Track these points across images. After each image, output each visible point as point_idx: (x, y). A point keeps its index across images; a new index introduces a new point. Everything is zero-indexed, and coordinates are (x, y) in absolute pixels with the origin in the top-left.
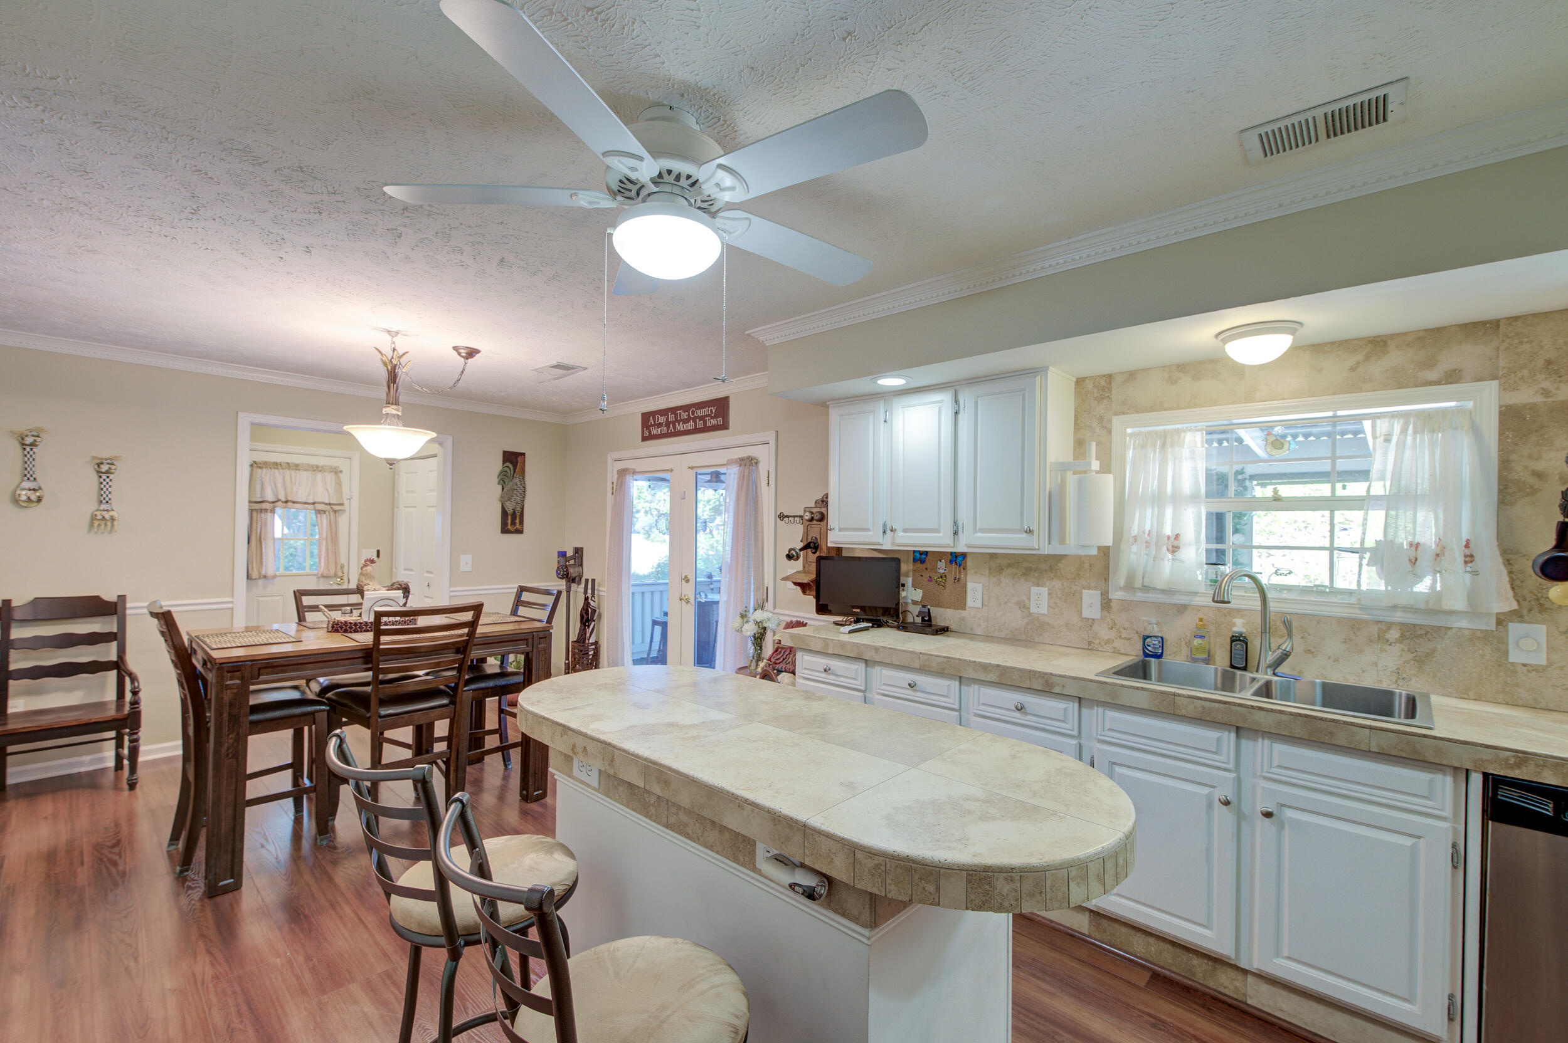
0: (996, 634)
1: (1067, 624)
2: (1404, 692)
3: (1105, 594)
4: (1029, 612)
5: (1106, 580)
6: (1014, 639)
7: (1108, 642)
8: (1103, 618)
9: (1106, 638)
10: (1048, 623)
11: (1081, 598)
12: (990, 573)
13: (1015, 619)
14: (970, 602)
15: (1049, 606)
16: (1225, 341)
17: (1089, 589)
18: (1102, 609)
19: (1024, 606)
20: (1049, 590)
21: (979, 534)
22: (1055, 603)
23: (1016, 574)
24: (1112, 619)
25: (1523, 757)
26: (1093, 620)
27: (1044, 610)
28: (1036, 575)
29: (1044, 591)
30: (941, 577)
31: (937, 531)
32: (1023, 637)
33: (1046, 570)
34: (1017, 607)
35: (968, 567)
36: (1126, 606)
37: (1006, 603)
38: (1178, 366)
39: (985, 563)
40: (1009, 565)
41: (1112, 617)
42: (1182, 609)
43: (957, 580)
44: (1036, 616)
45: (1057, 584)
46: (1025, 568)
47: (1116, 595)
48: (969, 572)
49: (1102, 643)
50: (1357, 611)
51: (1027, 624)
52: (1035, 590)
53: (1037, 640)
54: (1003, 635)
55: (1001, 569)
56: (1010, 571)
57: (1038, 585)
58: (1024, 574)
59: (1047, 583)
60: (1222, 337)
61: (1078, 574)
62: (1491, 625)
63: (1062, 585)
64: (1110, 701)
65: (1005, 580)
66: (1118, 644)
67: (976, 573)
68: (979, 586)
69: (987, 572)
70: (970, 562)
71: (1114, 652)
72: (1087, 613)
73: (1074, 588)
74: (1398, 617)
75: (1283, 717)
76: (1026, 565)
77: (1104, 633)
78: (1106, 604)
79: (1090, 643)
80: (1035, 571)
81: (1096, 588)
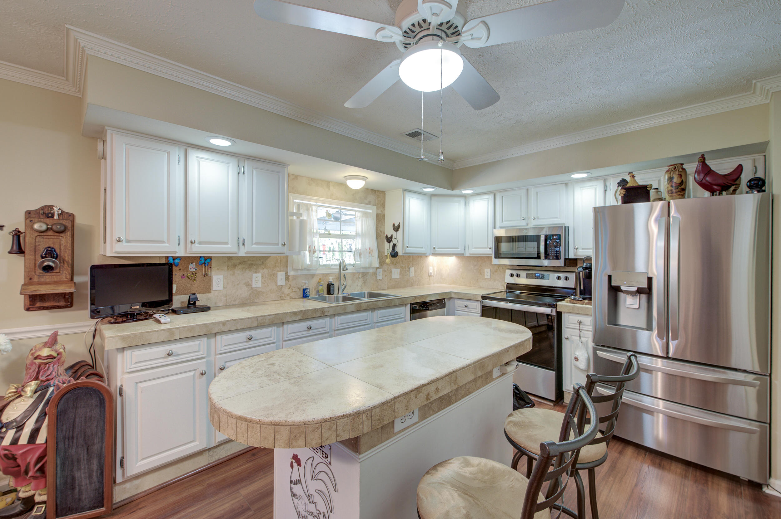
0: (232, 303)
1: (270, 290)
2: (367, 292)
3: (287, 273)
4: (252, 287)
5: (287, 267)
6: (243, 304)
7: (288, 295)
8: (286, 284)
9: (287, 293)
10: (261, 291)
11: (277, 277)
12: (228, 269)
13: (243, 292)
14: (214, 287)
15: (262, 283)
16: (347, 179)
17: (280, 272)
18: (286, 280)
19: (249, 285)
20: (262, 274)
21: (254, 246)
22: (265, 281)
23: (244, 268)
24: (290, 284)
25: (416, 297)
26: (282, 286)
27: (260, 285)
28: (255, 267)
29: (260, 275)
30: (193, 274)
31: (226, 243)
32: (248, 301)
33: (260, 265)
34: (245, 286)
35: (212, 266)
36: (295, 277)
37: (238, 285)
38: (312, 179)
39: (225, 263)
40: (240, 263)
41: (290, 283)
42: (313, 276)
43: (205, 275)
44: (255, 288)
45: (265, 271)
46: (249, 264)
47: (291, 273)
48: (213, 269)
49: (286, 296)
50: (354, 270)
51: (251, 294)
52: (255, 275)
53: (256, 301)
54: (236, 303)
55: (235, 266)
56: (240, 266)
57: (256, 272)
58: (248, 268)
59: (261, 271)
60: (346, 177)
61: (276, 265)
62: (374, 270)
63: (268, 271)
64: (344, 312)
65: (237, 271)
66: (292, 295)
67: (218, 269)
68: (221, 277)
69: (226, 268)
70: (213, 263)
71: (290, 299)
72: (280, 283)
73: (274, 272)
74: (361, 271)
75: (384, 301)
76: (250, 262)
77: (286, 291)
78: (287, 278)
79: (281, 297)
80: (254, 265)
81: (283, 271)
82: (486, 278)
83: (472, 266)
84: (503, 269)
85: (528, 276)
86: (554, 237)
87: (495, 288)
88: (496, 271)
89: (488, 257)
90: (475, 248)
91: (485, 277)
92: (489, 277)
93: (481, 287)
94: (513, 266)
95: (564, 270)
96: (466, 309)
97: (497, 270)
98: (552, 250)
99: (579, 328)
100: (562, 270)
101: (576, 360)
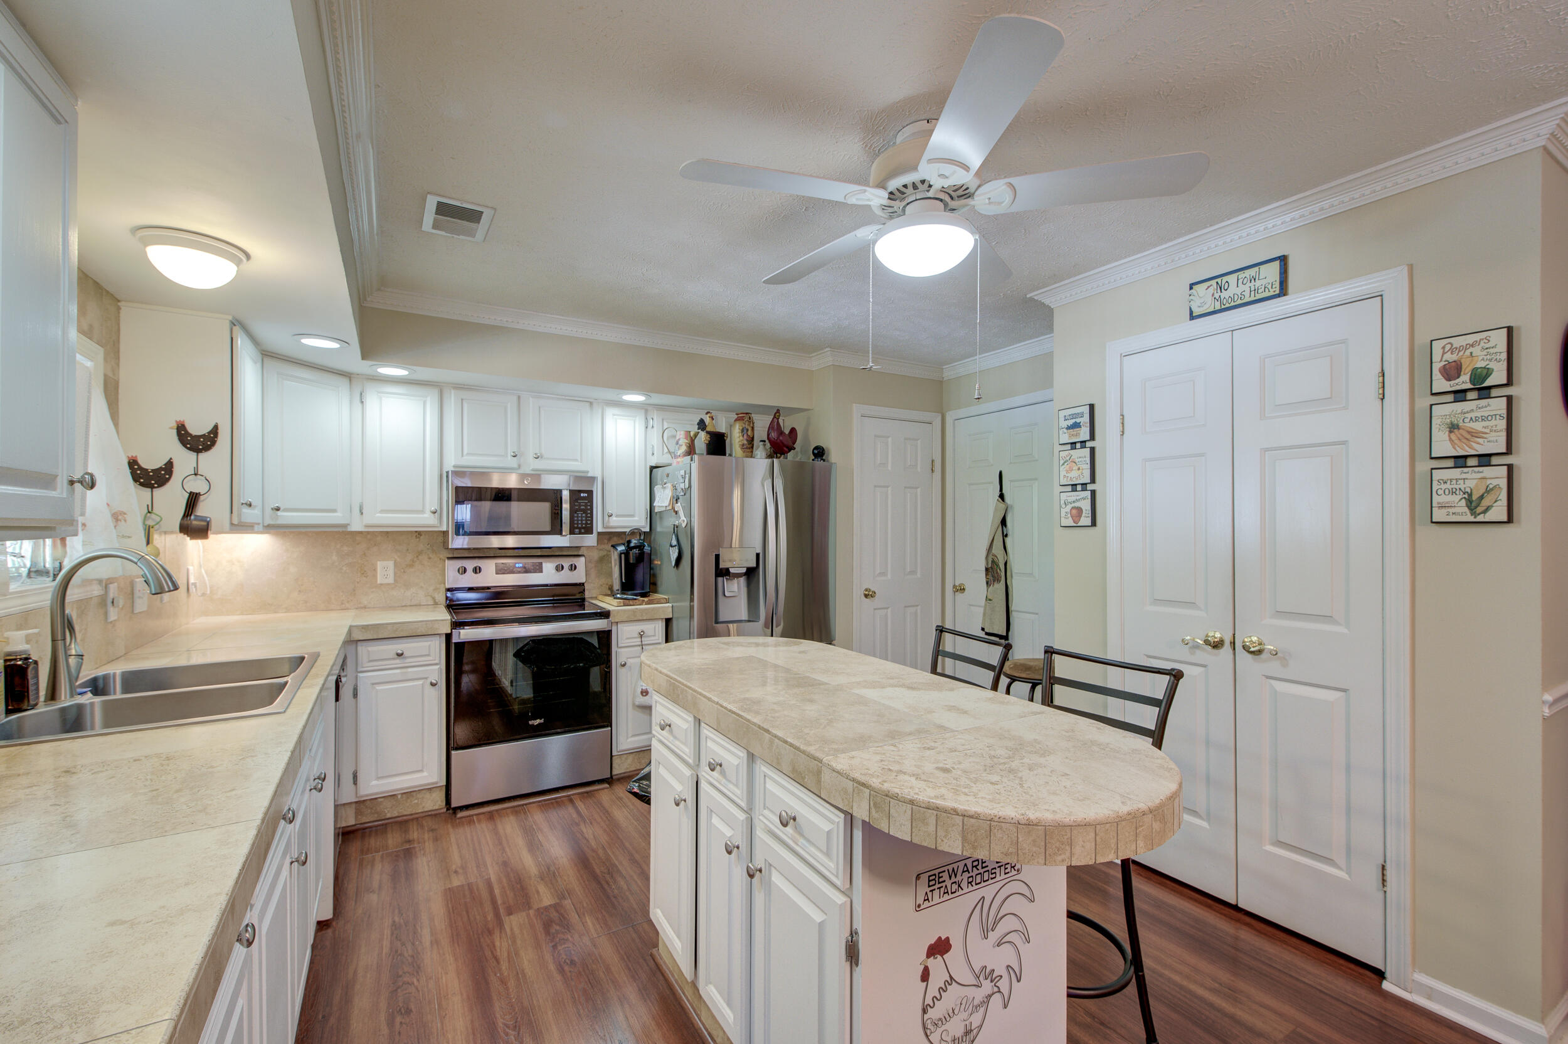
82: (381, 584)
83: (335, 558)
84: (430, 558)
85: (500, 571)
86: (582, 495)
87: (409, 604)
88: (411, 566)
89: (387, 532)
90: (382, 511)
91: (379, 582)
92: (391, 580)
93: (365, 607)
94: (455, 552)
95: (560, 554)
96: (398, 662)
97: (413, 561)
98: (578, 517)
99: (640, 643)
100: (557, 554)
101: (644, 694)
